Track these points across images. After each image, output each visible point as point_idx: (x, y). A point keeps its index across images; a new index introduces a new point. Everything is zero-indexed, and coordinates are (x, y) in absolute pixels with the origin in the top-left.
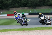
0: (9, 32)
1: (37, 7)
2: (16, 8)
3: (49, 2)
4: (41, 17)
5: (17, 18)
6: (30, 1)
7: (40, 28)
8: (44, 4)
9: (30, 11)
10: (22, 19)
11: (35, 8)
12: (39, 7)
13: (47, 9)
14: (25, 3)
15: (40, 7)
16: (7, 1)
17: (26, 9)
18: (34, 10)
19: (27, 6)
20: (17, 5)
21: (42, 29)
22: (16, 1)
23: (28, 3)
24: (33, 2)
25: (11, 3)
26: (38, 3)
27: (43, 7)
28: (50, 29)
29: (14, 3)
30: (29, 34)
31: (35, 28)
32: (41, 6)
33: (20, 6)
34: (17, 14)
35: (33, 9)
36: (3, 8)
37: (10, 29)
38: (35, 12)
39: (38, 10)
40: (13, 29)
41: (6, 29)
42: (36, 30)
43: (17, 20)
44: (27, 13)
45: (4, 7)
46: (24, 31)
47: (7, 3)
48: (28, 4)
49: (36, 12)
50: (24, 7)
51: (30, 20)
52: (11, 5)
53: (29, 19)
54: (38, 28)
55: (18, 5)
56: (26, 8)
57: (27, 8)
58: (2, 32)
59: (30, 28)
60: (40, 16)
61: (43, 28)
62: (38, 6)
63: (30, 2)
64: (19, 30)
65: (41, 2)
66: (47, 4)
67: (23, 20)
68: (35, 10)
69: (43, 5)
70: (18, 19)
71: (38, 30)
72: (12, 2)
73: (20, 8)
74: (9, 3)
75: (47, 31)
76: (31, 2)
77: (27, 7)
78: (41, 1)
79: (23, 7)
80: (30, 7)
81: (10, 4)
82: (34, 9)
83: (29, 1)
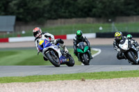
1: (118, 18)
2: (63, 20)
4: (120, 45)
5: (42, 46)
6: (100, 2)
7: (125, 72)
9: (101, 28)
10: (55, 49)
11: (114, 20)
12: (125, 18)
16: (37, 2)
17: (89, 23)
19: (91, 14)
20: (65, 12)
23: (95, 8)
24: (108, 4)
25: (48, 7)
30: (98, 89)
32: (128, 15)
33: (73, 15)
35: (108, 22)
36: (28, 19)
40: (54, 75)
41: (36, 76)
42: (115, 77)
43: (41, 51)
44: (92, 32)
45: (30, 17)
46: (83, 80)
47: (39, 6)
48: (94, 10)
50: (85, 17)
51: (100, 51)
52: (49, 11)
53: (96, 50)
54: (122, 72)
55: (69, 12)
56: (89, 20)
58: (26, 84)
60: (118, 42)
61: (134, 72)
63: (100, 4)
65: (129, 4)
68: (113, 25)
69: (135, 13)
71: (122, 79)
73: (74, 20)
74: (45, 6)
76: (103, 3)
80: (100, 17)
81: (46, 9)
82: (111, 22)
83: (97, 2)
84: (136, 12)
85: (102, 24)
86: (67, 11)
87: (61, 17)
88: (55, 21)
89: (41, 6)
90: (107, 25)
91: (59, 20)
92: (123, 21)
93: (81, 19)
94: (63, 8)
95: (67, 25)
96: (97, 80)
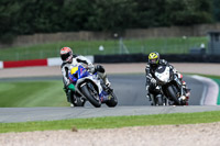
0: (12, 134)
1: (128, 31)
2: (41, 36)
3: (181, 8)
4: (156, 74)
5: (76, 75)
6: (100, 6)
8: (161, 18)
9: (101, 48)
11: (122, 35)
13: (172, 38)
14: (78, 12)
15: (144, 31)
17: (83, 40)
18: (116, 45)
19: (86, 25)
20: (44, 23)
21: (152, 123)
22: (42, 6)
24: (112, 9)
25: (18, 15)
26: (135, 14)
27: (156, 31)
28: (187, 123)
29: (30, 15)
31: (122, 118)
32: (145, 27)
33: (57, 27)
34: (74, 60)
35: (113, 37)
37: (18, 124)
38: (120, 52)
39: (133, 41)
42: (124, 125)
46: (74, 130)
47: (5, 14)
48: (92, 18)
49: (127, 52)
50: (76, 30)
52: (19, 22)
54: (136, 117)
56: (82, 34)
57: (87, 34)
59: (100, 119)
61: (156, 117)
62: (134, 27)
63: (100, 9)
64: (53, 125)
65: (146, 9)
66: (171, 16)
67: (98, 84)
68: (121, 42)
69: (156, 24)
70: (80, 80)
71: (136, 128)
72: (24, 10)
73: (59, 34)
74: (13, 14)
75: (174, 130)
76: (105, 8)
77: (87, 29)
78: (146, 4)
79: (69, 30)
80: (100, 30)
82: (117, 38)
83: (95, 6)
84: (157, 21)
85: (103, 42)
86: (47, 21)
87: (39, 31)
88: (30, 37)
89: (7, 14)
90: (112, 42)
91: (36, 35)
92: (136, 36)
93: (71, 34)
94: (42, 16)
95: (48, 44)
96: (97, 131)
